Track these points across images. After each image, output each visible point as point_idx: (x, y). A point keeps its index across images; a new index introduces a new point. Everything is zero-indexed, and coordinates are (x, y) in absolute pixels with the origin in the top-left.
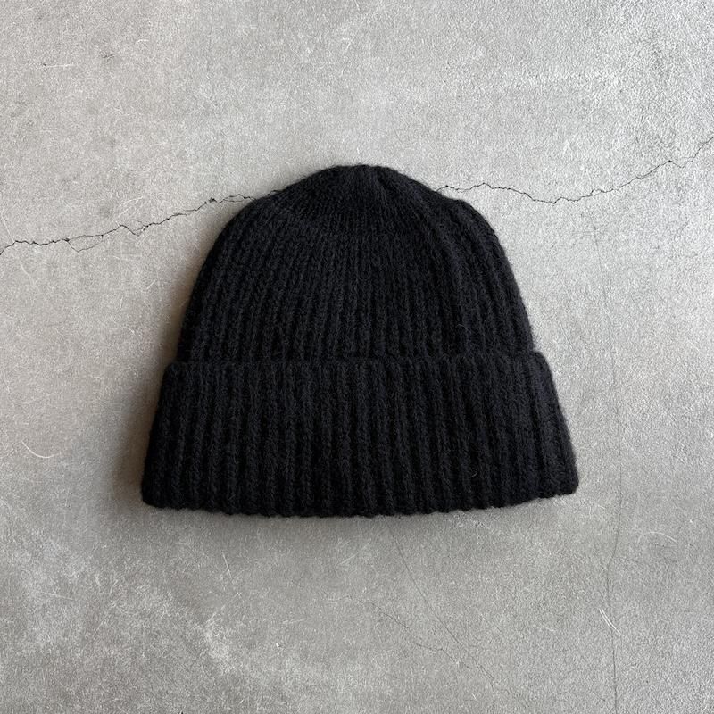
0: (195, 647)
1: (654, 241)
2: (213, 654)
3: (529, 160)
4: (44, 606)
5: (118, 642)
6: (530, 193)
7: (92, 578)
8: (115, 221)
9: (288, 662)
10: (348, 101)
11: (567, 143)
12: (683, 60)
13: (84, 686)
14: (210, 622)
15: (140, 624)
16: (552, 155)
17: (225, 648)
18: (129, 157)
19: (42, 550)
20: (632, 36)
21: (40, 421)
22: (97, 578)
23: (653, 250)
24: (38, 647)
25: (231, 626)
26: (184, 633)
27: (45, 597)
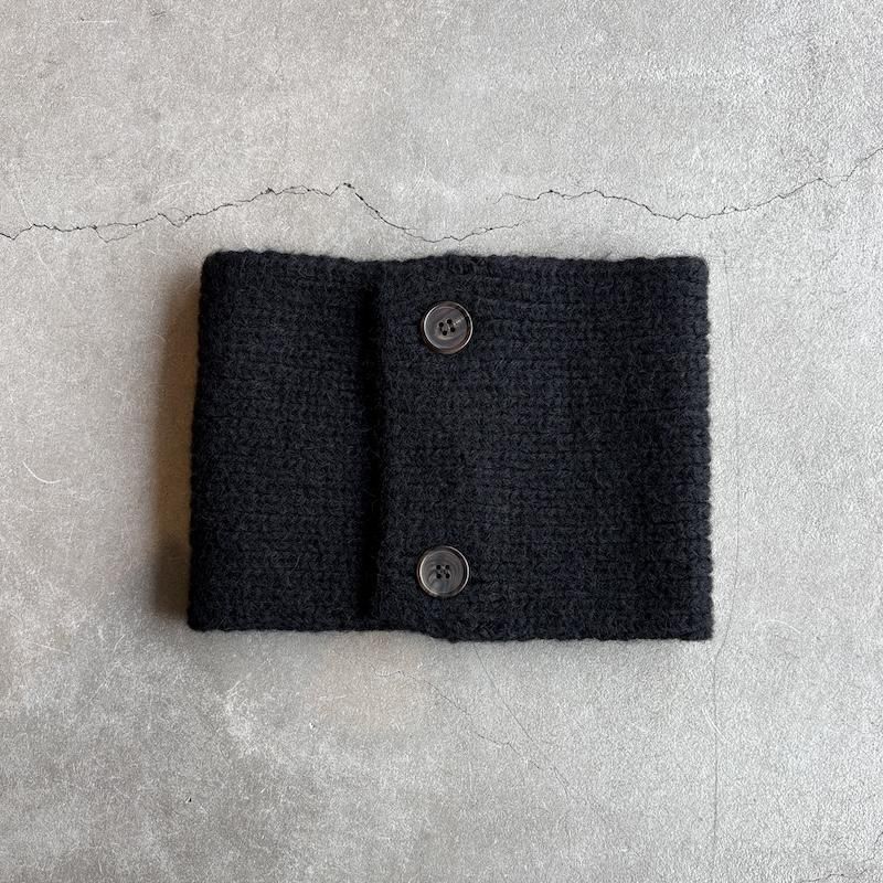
0: (211, 721)
1: (795, 272)
2: (233, 731)
3: (651, 167)
4: (35, 659)
5: (119, 709)
6: (650, 206)
7: (94, 630)
8: (154, 207)
9: (322, 747)
10: (439, 84)
11: (697, 149)
12: (843, 60)
13: (75, 759)
14: (232, 693)
15: (147, 689)
16: (679, 163)
17: (247, 725)
18: (175, 134)
19: (37, 593)
20: (783, 28)
21: (47, 439)
22: (100, 631)
23: (793, 284)
24: (25, 708)
25: (257, 699)
26: (200, 703)
27: (37, 649)
